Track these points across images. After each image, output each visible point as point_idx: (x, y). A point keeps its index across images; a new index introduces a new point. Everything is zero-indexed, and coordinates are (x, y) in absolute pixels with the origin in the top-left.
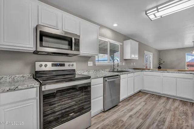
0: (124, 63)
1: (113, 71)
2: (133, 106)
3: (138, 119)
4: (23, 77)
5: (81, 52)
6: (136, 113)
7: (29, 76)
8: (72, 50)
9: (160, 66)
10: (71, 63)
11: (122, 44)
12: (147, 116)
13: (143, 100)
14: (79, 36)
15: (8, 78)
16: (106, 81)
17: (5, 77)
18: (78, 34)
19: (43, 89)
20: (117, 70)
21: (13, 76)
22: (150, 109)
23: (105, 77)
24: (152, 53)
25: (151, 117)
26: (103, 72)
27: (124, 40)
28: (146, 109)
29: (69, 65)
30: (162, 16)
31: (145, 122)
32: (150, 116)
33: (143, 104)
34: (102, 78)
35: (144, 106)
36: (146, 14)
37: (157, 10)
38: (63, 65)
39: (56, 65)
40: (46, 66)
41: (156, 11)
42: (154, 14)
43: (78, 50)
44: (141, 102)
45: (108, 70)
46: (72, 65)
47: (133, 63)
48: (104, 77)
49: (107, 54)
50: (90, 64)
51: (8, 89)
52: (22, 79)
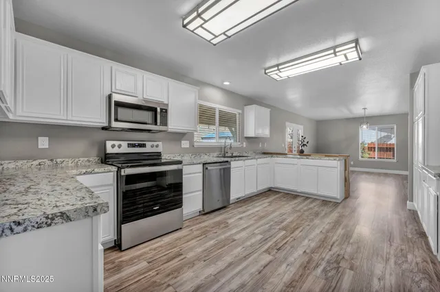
0: (244, 143)
1: (224, 157)
2: (249, 208)
4: (89, 161)
5: (170, 127)
6: (250, 215)
7: (96, 160)
8: (156, 124)
9: (301, 149)
10: (155, 143)
11: (240, 111)
13: (268, 200)
14: (167, 105)
15: (70, 162)
16: (207, 168)
17: (67, 160)
18: (166, 102)
19: (123, 174)
20: (231, 155)
21: (77, 160)
23: (206, 164)
24: (302, 127)
26: (206, 157)
27: (246, 105)
29: (152, 146)
34: (201, 165)
35: (265, 207)
36: (266, 73)
38: (144, 146)
39: (134, 146)
40: (120, 146)
41: (278, 71)
42: (276, 74)
43: (166, 124)
44: (264, 203)
45: (215, 154)
46: (157, 146)
47: (263, 144)
48: (204, 164)
49: (214, 125)
50: (185, 144)
51: (84, 171)
52: (87, 164)
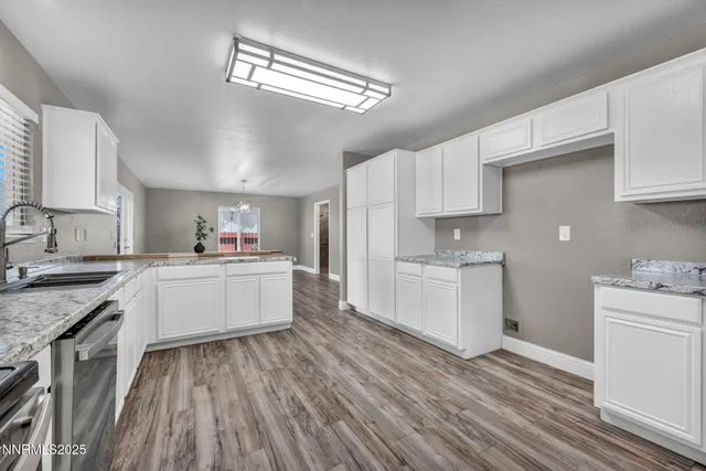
2: (178, 427)
3: (247, 458)
6: (220, 444)
9: (200, 244)
12: (257, 424)
13: (185, 381)
22: (240, 400)
25: (267, 419)
28: (232, 405)
30: (263, 87)
31: (275, 450)
32: (263, 419)
33: (202, 394)
35: (213, 399)
36: (237, 49)
37: (271, 60)
41: (266, 63)
42: (254, 67)
44: (191, 392)
